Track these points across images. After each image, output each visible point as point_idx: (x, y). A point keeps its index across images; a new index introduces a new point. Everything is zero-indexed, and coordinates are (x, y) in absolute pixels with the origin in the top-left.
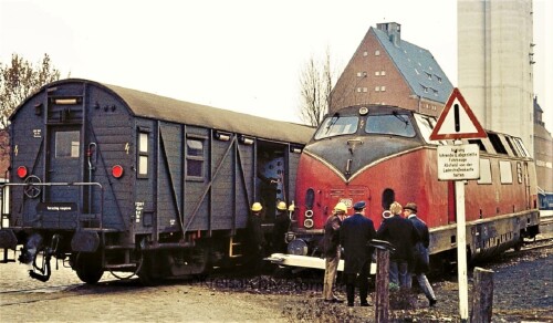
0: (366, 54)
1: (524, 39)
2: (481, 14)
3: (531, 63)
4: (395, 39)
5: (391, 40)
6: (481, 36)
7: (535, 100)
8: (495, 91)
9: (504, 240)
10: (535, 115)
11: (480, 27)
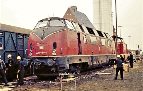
0: (67, 15)
1: (110, 11)
2: (99, 4)
3: (112, 17)
4: (75, 11)
5: (74, 11)
6: (99, 10)
7: (113, 27)
8: (103, 24)
9: (102, 62)
10: (113, 30)
11: (99, 8)
